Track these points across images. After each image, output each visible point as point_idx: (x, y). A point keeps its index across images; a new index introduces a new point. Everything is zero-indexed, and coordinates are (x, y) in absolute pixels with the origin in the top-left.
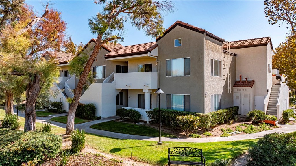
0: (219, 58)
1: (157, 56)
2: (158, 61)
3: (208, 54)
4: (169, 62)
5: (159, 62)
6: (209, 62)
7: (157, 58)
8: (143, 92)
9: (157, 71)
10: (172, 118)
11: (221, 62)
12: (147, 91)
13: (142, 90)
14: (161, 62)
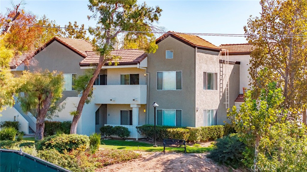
0: (214, 70)
1: (147, 66)
2: (147, 72)
3: (200, 68)
4: (159, 75)
5: (148, 74)
6: (201, 76)
7: (146, 69)
8: (131, 107)
9: (146, 84)
10: (164, 131)
11: (216, 74)
12: (136, 106)
13: (129, 105)
14: (151, 74)
